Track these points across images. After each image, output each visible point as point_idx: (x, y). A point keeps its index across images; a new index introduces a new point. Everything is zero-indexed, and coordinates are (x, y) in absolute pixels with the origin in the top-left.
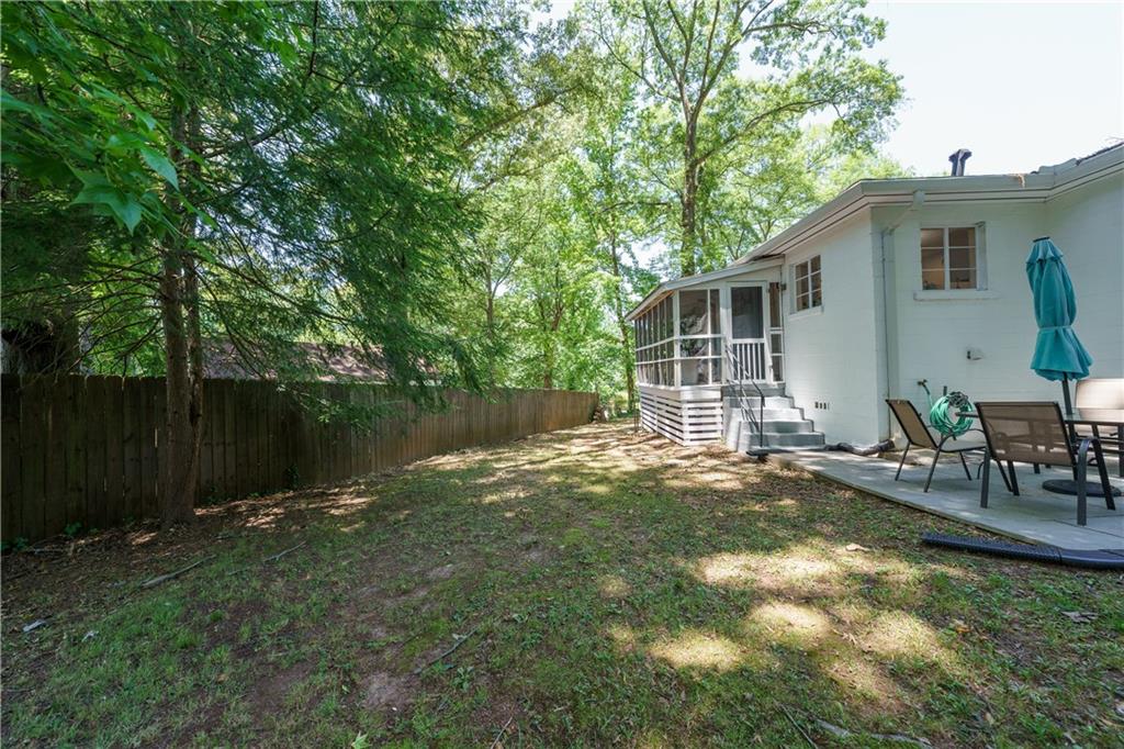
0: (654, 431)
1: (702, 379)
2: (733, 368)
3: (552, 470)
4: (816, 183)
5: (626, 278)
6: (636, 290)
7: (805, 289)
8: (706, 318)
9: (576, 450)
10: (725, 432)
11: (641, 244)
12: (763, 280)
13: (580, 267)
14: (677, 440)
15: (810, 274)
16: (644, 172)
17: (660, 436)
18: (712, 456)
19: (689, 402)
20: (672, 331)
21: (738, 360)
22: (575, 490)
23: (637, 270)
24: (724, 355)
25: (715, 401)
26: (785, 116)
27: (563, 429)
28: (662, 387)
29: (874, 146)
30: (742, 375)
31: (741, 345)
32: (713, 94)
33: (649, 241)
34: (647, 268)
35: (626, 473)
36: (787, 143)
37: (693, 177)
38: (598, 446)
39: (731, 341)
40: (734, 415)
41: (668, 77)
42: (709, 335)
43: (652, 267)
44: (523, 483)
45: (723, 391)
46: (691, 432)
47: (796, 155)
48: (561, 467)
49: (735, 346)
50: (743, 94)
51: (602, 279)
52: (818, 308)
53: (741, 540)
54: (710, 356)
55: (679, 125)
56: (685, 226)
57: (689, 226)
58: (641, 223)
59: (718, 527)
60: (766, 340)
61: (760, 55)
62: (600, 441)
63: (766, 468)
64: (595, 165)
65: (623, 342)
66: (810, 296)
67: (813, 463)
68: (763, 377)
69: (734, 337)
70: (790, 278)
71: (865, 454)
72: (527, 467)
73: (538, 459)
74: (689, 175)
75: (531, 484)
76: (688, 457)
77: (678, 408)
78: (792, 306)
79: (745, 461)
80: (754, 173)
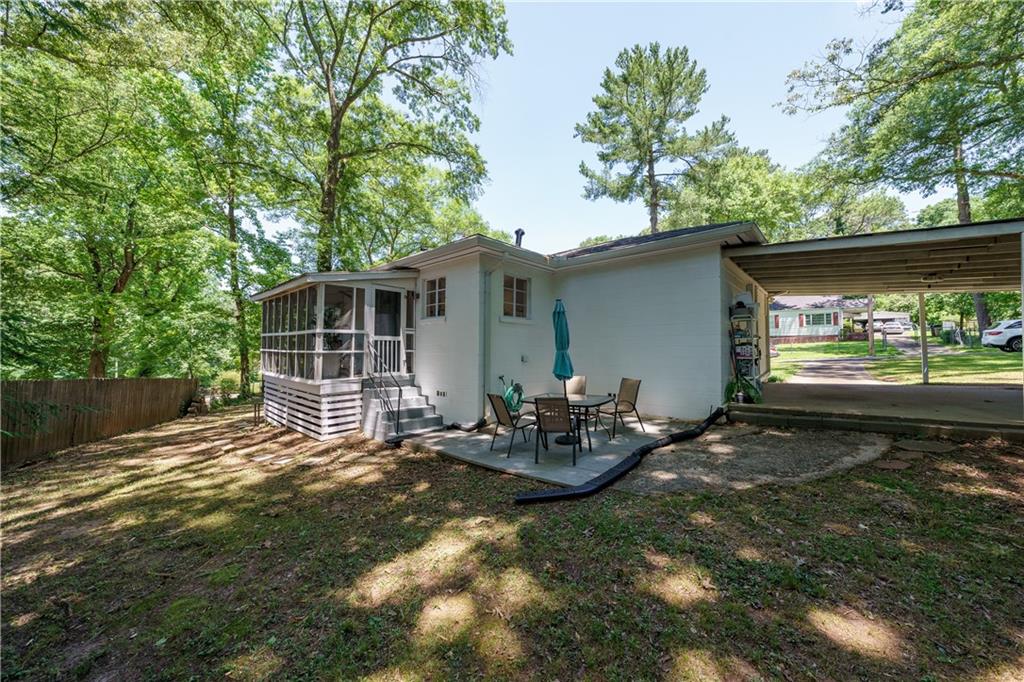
0: (283, 425)
1: (343, 372)
2: (373, 362)
3: (121, 507)
4: (432, 212)
5: (246, 246)
6: (259, 262)
7: (433, 301)
8: (351, 314)
9: (164, 464)
10: (362, 422)
11: (266, 213)
12: (402, 287)
13: (175, 217)
14: (312, 434)
15: (437, 291)
16: (277, 140)
17: (290, 431)
18: (351, 447)
19: (328, 395)
20: (315, 323)
21: (379, 354)
22: (173, 532)
23: (262, 241)
24: (366, 350)
25: (355, 393)
26: (414, 151)
27: (131, 431)
28: (297, 380)
29: (470, 200)
30: (381, 366)
31: (381, 342)
32: (358, 103)
33: (278, 213)
34: (275, 241)
35: (251, 488)
36: (415, 174)
37: (335, 170)
38: (202, 452)
39: (372, 338)
40: (372, 406)
41: (314, 62)
42: (353, 331)
43: (281, 240)
44: (54, 546)
45: (364, 384)
46: (330, 426)
47: (421, 184)
48: (138, 498)
49: (376, 342)
50: (384, 117)
51: (212, 241)
52: (442, 318)
53: (397, 542)
54: (353, 351)
55: (323, 113)
56: (324, 213)
57: (329, 215)
58: (271, 193)
59: (374, 534)
60: (401, 338)
61: (400, 93)
62: (204, 446)
63: (401, 452)
64: (209, 105)
65: (238, 318)
66: (437, 308)
67: (436, 444)
68: (398, 370)
69: (376, 334)
70: (422, 289)
71: (469, 430)
72: (61, 512)
73: (87, 492)
74: (332, 165)
75: (75, 544)
76: (326, 452)
77: (317, 402)
78: (423, 312)
79: (381, 448)
80: (388, 185)
